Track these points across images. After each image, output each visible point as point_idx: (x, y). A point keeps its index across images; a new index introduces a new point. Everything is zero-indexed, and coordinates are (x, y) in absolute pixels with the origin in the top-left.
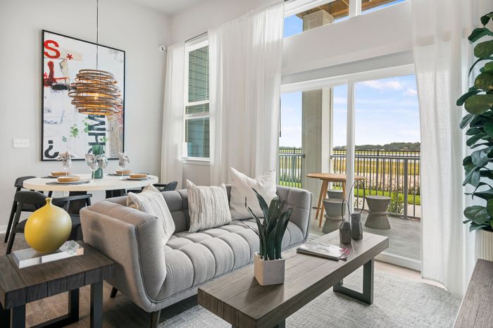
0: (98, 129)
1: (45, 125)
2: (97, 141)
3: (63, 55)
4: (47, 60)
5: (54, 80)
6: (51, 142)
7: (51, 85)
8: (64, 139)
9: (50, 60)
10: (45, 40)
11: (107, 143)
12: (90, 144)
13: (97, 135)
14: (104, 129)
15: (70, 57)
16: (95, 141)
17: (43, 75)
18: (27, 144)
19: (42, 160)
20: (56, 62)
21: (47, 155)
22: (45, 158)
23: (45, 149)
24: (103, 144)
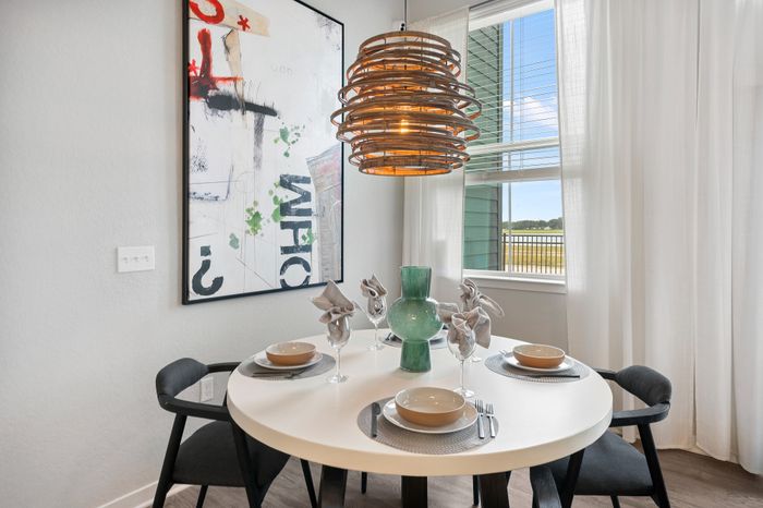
0: (300, 213)
1: (194, 206)
2: (296, 240)
3: (230, 18)
4: (196, 26)
5: (212, 82)
6: (205, 251)
7: (206, 97)
8: (234, 242)
9: (203, 25)
11: (315, 245)
12: (286, 250)
13: (295, 226)
14: (308, 212)
15: (244, 24)
16: (292, 244)
17: (186, 65)
18: (153, 258)
19: (185, 301)
20: (216, 32)
21: (199, 289)
22: (193, 296)
23: (192, 272)
24: (307, 249)
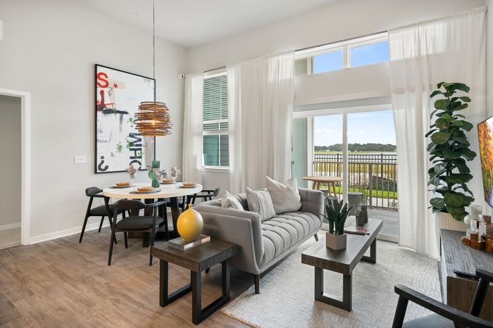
0: (137, 145)
1: (98, 144)
2: (136, 155)
3: (111, 85)
4: (99, 89)
5: (105, 106)
6: (102, 158)
7: (102, 110)
8: (112, 155)
9: (101, 89)
10: (98, 72)
11: (143, 156)
12: (131, 158)
13: (135, 150)
14: (141, 145)
15: (116, 86)
16: (134, 155)
17: (96, 102)
18: (86, 159)
19: (96, 172)
20: (106, 90)
21: (100, 169)
22: (98, 171)
23: (98, 163)
24: (140, 157)
